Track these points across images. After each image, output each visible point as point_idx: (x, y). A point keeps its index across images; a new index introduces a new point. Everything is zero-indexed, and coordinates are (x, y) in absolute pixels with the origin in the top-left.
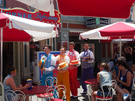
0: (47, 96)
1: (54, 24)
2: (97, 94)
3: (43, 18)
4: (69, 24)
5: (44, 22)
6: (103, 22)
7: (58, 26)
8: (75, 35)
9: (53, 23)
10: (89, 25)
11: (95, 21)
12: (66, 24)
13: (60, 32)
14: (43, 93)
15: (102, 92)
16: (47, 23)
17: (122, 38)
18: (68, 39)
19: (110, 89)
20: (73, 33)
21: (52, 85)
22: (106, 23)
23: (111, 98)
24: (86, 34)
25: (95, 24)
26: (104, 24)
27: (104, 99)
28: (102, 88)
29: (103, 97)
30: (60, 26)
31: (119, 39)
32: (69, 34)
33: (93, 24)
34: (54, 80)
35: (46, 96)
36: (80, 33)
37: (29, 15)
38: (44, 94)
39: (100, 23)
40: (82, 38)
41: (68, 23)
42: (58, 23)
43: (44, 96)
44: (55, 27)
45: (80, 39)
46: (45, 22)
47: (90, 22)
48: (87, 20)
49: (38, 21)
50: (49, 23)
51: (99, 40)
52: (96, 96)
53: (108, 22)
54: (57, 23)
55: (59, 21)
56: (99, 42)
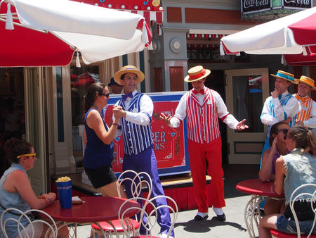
0: (121, 228)
1: (142, 12)
4: (186, 9)
5: (110, 6)
7: (153, 16)
8: (208, 43)
9: (140, 9)
10: (251, 9)
12: (180, 8)
13: (160, 34)
14: (108, 220)
15: (293, 219)
16: (120, 8)
18: (184, 55)
20: (199, 35)
21: (136, 196)
24: (239, 40)
25: (268, 6)
26: (299, 6)
28: (292, 208)
29: (297, 235)
30: (159, 16)
32: (188, 39)
33: (262, 7)
34: (142, 180)
35: (117, 228)
36: (221, 36)
38: (113, 222)
40: (228, 52)
41: (183, 6)
42: (153, 9)
43: (111, 228)
44: (142, 20)
45: (222, 53)
46: (114, 7)
47: (252, 3)
49: (93, 4)
50: (127, 8)
52: (274, 230)
54: (149, 8)
56: (282, 62)
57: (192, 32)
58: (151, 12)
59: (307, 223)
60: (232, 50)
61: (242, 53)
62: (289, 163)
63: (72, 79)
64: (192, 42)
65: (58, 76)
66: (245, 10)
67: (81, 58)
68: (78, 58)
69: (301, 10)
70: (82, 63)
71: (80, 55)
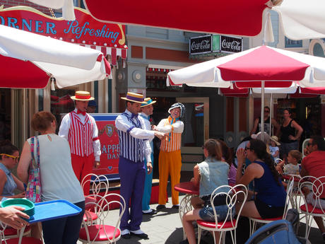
4: (147, 48)
6: (229, 45)
7: (119, 52)
8: (159, 75)
10: (196, 51)
11: (210, 43)
12: (142, 48)
13: (124, 67)
17: (267, 85)
18: (144, 84)
19: (231, 206)
21: (96, 193)
22: (237, 48)
23: (235, 228)
24: (182, 75)
25: (209, 49)
26: (229, 51)
27: (216, 229)
28: (212, 203)
30: (124, 52)
32: (147, 72)
33: (205, 50)
36: (168, 71)
39: (223, 49)
40: (172, 83)
41: (144, 46)
42: (119, 46)
44: (101, 55)
45: (168, 85)
47: (198, 46)
48: (192, 41)
51: (217, 88)
53: (240, 45)
54: (116, 46)
55: (122, 42)
56: (219, 93)
57: (150, 66)
58: (117, 49)
60: (176, 82)
61: (185, 85)
63: (52, 99)
64: (152, 75)
65: (40, 97)
66: (192, 52)
67: (55, 83)
68: (53, 83)
69: (230, 54)
70: (56, 87)
71: (55, 80)
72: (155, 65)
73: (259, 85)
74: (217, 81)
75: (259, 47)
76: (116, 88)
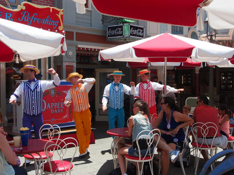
0: (45, 156)
2: (129, 152)
3: (33, 21)
4: (77, 33)
6: (135, 32)
9: (51, 31)
10: (112, 36)
11: (122, 30)
12: (73, 33)
14: (37, 152)
15: (137, 149)
17: (169, 60)
18: (75, 59)
19: (150, 144)
20: (83, 48)
22: (141, 34)
23: (152, 159)
25: (122, 35)
26: (138, 36)
27: (140, 161)
29: (139, 157)
31: (164, 61)
32: (77, 50)
33: (118, 35)
34: (54, 129)
35: (43, 157)
36: (99, 50)
37: (6, 13)
38: (40, 153)
39: (131, 35)
40: (103, 59)
41: (75, 31)
43: (38, 157)
44: (63, 38)
45: (99, 60)
47: (113, 32)
48: (109, 28)
51: (126, 62)
53: (143, 32)
54: (57, 31)
55: (61, 28)
56: (127, 66)
57: (79, 46)
59: (144, 150)
60: (105, 58)
62: (135, 119)
64: (79, 52)
66: (109, 36)
67: (19, 58)
68: (17, 58)
69: (140, 39)
70: (20, 61)
71: (19, 56)
72: (82, 45)
73: (163, 60)
74: (133, 57)
75: (163, 34)
76: (54, 62)
